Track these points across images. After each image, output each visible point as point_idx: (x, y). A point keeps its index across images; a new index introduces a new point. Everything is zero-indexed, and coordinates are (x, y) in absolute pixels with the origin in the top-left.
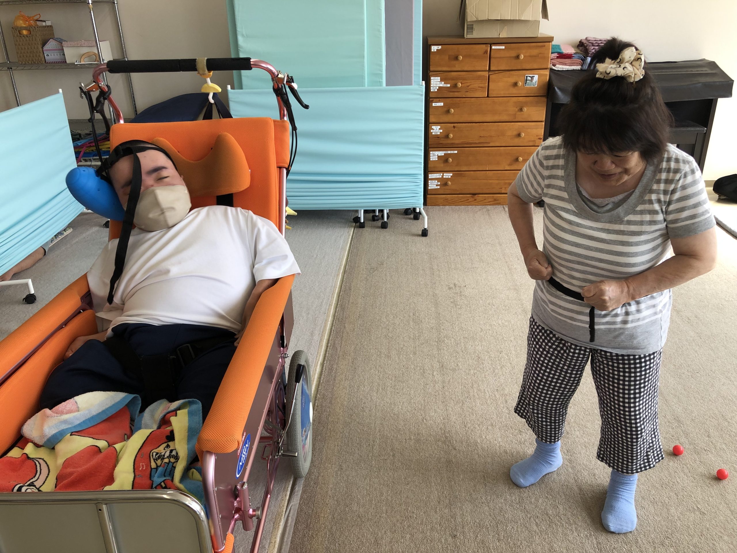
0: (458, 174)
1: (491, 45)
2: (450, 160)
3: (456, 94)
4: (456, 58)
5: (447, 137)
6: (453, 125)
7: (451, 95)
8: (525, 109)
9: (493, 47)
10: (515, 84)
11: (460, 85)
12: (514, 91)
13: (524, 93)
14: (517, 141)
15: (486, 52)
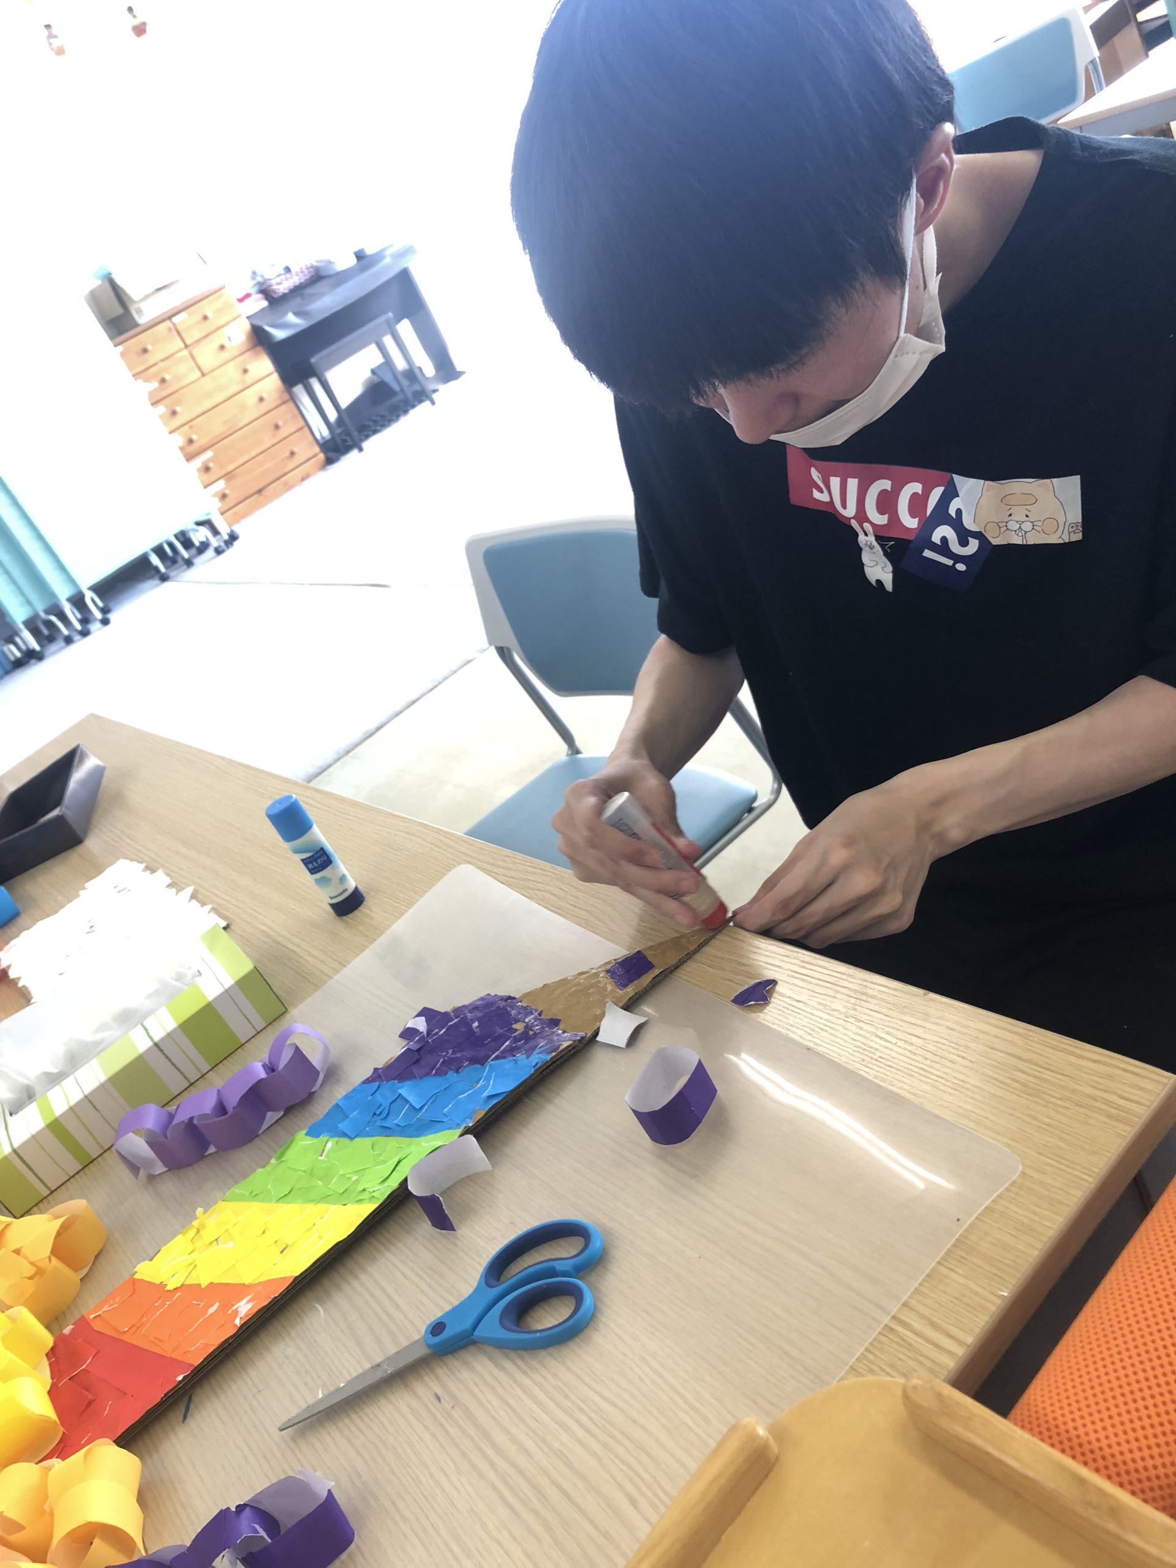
0: (228, 476)
1: (170, 318)
2: (211, 465)
3: (170, 390)
4: (145, 351)
5: (191, 441)
6: (186, 427)
7: (164, 393)
8: (249, 367)
9: (174, 319)
10: (222, 347)
11: (167, 377)
12: (225, 355)
13: (236, 352)
14: (264, 407)
15: (170, 329)
